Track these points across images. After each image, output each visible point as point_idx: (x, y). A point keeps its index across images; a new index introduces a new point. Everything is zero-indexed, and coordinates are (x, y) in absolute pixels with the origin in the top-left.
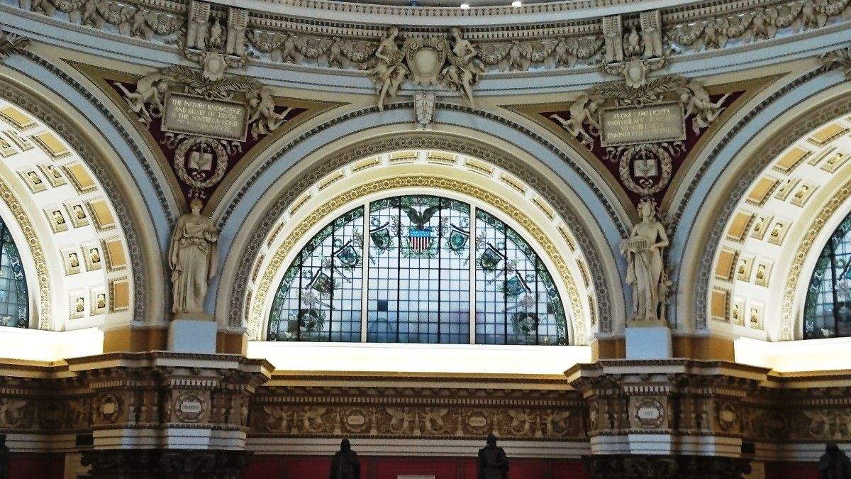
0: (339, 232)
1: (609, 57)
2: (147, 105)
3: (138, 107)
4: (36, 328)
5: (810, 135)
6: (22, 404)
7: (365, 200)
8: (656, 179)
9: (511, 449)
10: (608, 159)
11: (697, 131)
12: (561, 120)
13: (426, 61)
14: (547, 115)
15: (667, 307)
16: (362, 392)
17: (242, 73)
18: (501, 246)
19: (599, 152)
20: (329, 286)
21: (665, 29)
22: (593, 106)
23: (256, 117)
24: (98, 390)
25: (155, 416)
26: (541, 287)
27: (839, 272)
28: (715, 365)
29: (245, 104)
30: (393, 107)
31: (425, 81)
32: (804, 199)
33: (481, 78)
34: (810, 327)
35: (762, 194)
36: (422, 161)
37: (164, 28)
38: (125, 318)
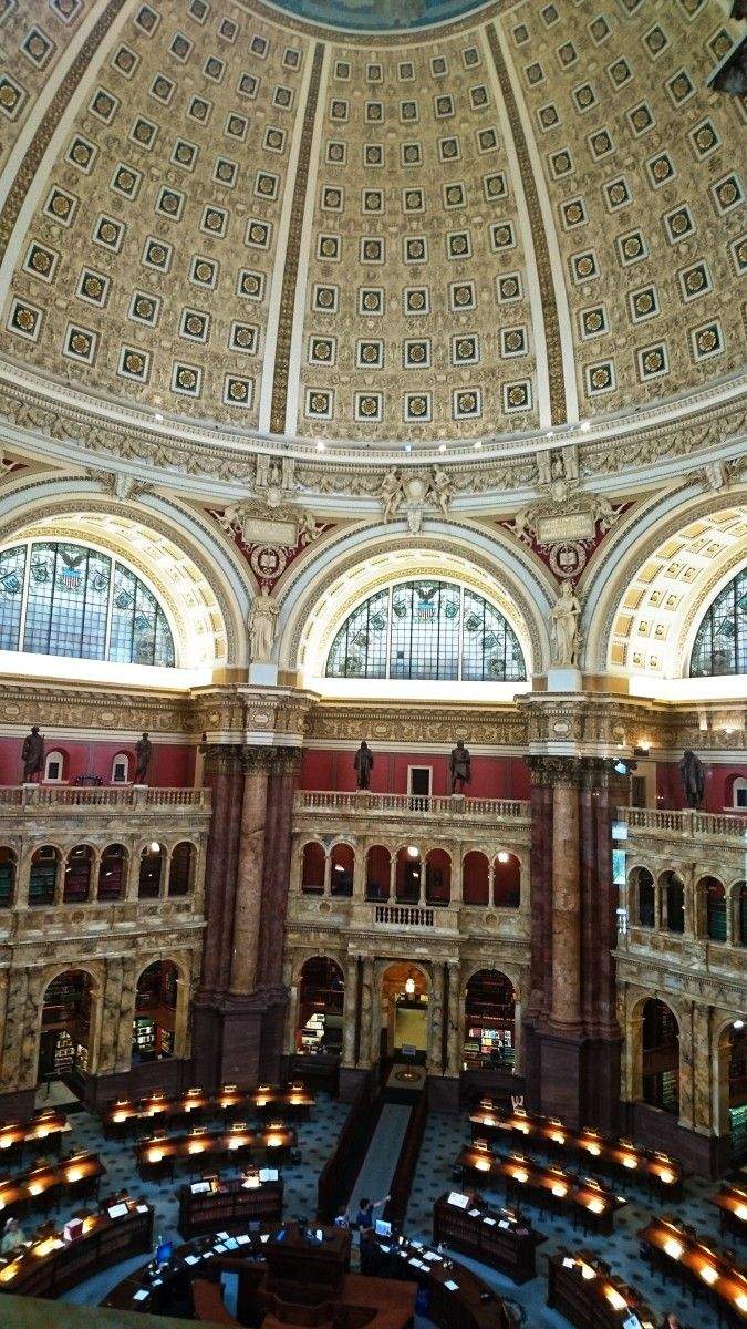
0: (372, 606)
1: (541, 480)
2: (232, 525)
3: (226, 527)
4: (179, 667)
5: (682, 532)
6: (170, 714)
7: (390, 584)
8: (575, 566)
9: (474, 750)
10: (542, 552)
11: (603, 531)
12: (509, 526)
13: (416, 488)
14: (500, 523)
15: (579, 655)
16: (385, 711)
17: (293, 501)
18: (481, 614)
19: (536, 548)
20: (366, 642)
21: (580, 458)
22: (531, 515)
23: (304, 530)
24: (209, 707)
25: (241, 724)
26: (509, 642)
27: (716, 629)
28: (607, 696)
29: (296, 522)
30: (394, 521)
31: (416, 502)
32: (692, 577)
33: (453, 498)
34: (694, 669)
35: (651, 574)
36: (419, 557)
37: (240, 474)
38: (223, 662)
